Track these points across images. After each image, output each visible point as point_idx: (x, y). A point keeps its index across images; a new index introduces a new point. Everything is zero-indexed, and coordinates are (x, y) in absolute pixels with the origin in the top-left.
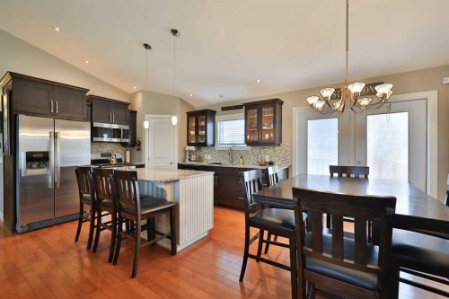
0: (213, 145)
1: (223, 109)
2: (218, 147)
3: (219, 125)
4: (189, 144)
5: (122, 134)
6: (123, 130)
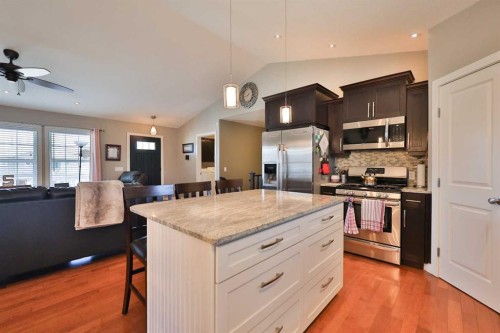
5: (386, 134)
6: (390, 126)
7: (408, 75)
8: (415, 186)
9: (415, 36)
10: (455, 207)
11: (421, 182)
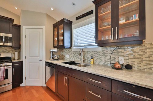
0: (70, 47)
1: (78, 18)
2: (74, 48)
3: (74, 31)
4: (55, 47)
5: (4, 40)
6: (5, 37)
7: (12, 20)
8: (14, 59)
9: (16, 8)
10: (30, 64)
11: (16, 57)
